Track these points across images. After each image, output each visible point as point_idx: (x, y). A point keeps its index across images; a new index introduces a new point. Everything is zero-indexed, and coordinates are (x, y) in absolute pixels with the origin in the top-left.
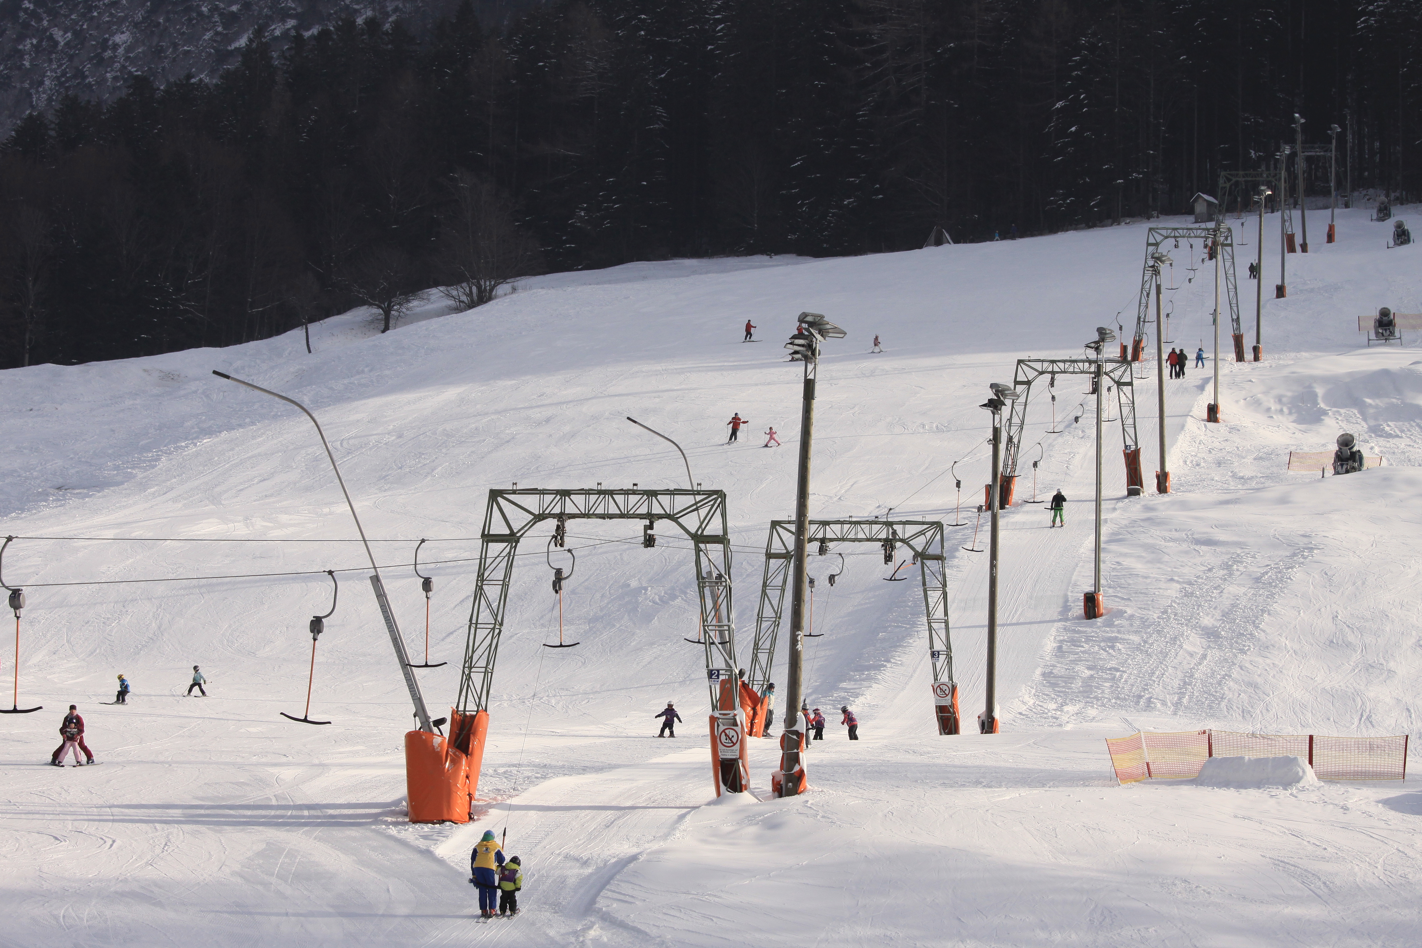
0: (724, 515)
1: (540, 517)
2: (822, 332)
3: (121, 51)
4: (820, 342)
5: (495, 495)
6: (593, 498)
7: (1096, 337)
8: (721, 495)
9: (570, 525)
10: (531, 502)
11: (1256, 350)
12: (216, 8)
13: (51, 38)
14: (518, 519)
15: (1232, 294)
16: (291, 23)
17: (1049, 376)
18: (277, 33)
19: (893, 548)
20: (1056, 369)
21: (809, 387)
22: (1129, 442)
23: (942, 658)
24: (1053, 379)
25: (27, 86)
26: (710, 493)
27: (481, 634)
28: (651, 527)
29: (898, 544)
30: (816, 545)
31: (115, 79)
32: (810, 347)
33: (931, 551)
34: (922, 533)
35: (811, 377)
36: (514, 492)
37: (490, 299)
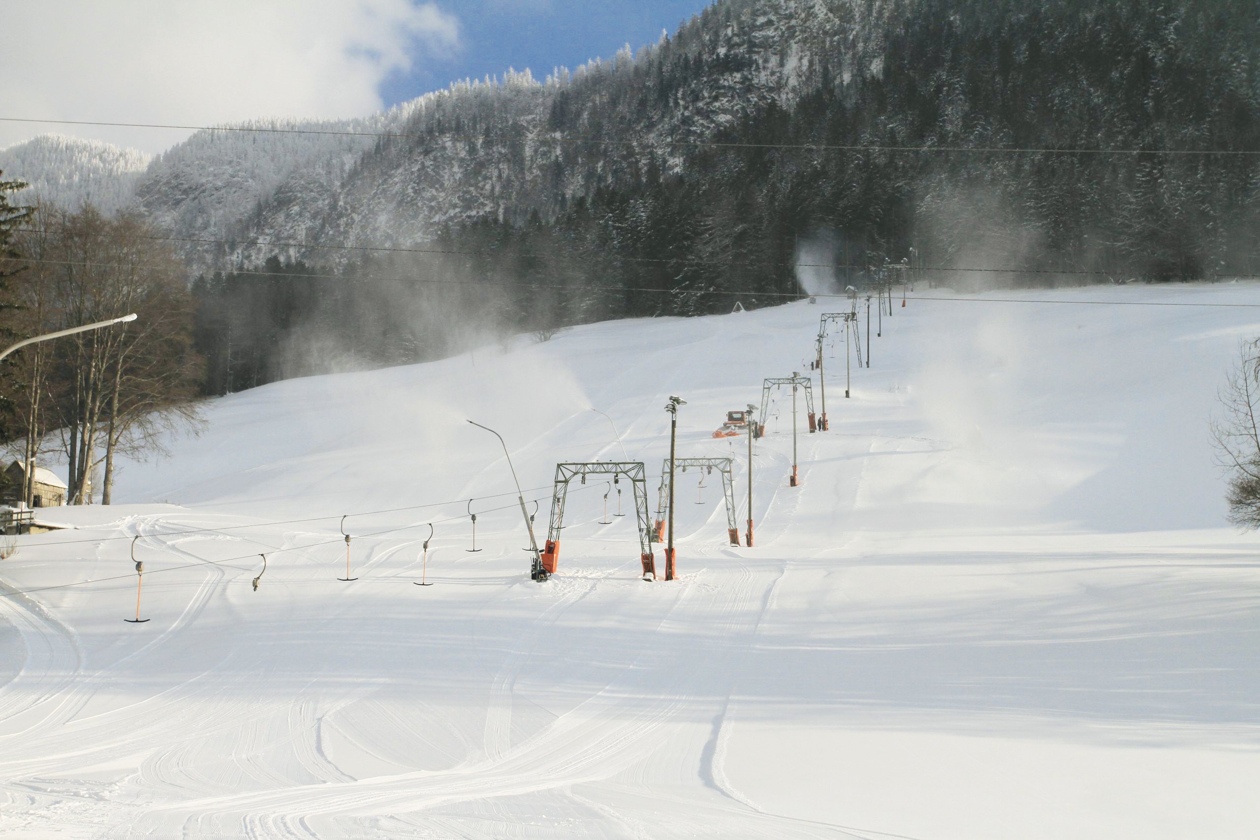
0: (643, 472)
1: (575, 474)
2: (678, 403)
3: (383, 223)
4: (677, 407)
5: (559, 466)
6: (595, 466)
7: (793, 376)
8: (642, 464)
9: (587, 476)
10: (573, 468)
11: (868, 363)
12: (425, 204)
13: (352, 218)
14: (568, 474)
15: (857, 340)
16: (457, 210)
17: (777, 385)
18: (452, 215)
19: (711, 468)
20: (780, 382)
21: (674, 423)
22: (810, 411)
23: (731, 510)
24: (779, 386)
25: (342, 239)
26: (638, 463)
27: (556, 517)
28: (617, 476)
29: (713, 467)
30: (681, 468)
31: (381, 236)
32: (674, 409)
33: (726, 470)
34: (721, 463)
35: (674, 420)
36: (566, 464)
37: (549, 340)
